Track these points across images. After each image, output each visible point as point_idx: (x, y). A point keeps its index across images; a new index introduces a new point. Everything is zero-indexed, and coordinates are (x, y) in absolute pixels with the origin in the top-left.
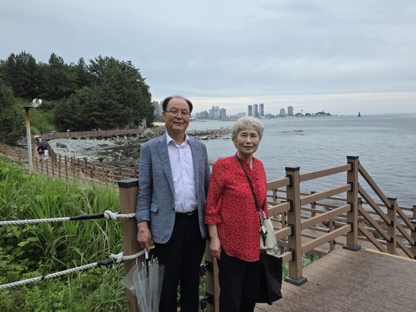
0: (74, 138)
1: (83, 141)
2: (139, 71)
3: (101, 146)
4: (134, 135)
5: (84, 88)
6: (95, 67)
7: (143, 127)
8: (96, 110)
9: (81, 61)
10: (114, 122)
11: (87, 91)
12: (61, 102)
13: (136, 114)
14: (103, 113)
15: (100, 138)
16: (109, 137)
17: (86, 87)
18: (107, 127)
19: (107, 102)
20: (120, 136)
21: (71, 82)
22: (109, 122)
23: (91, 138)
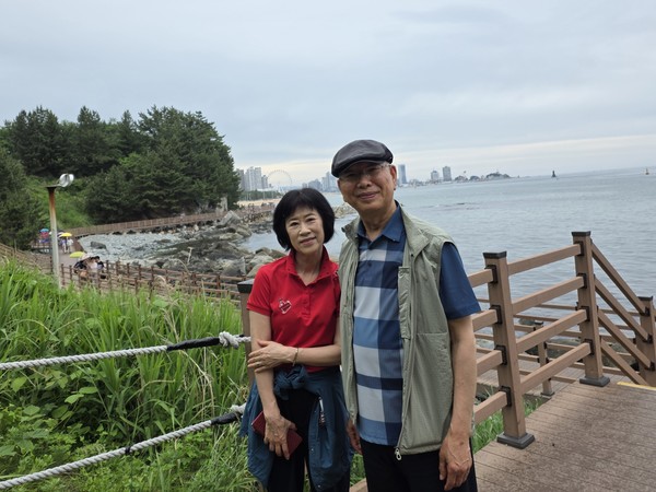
0: (118, 233)
1: (131, 236)
2: (213, 126)
3: (159, 242)
4: (210, 223)
5: (131, 155)
6: (147, 124)
7: (222, 210)
8: (150, 188)
9: (127, 115)
10: (177, 204)
11: (136, 159)
12: (97, 179)
13: (212, 190)
14: (162, 192)
15: (156, 231)
16: (171, 229)
17: (134, 155)
18: (168, 212)
19: (166, 175)
20: (188, 225)
21: (111, 148)
22: (170, 204)
23: (143, 231)
